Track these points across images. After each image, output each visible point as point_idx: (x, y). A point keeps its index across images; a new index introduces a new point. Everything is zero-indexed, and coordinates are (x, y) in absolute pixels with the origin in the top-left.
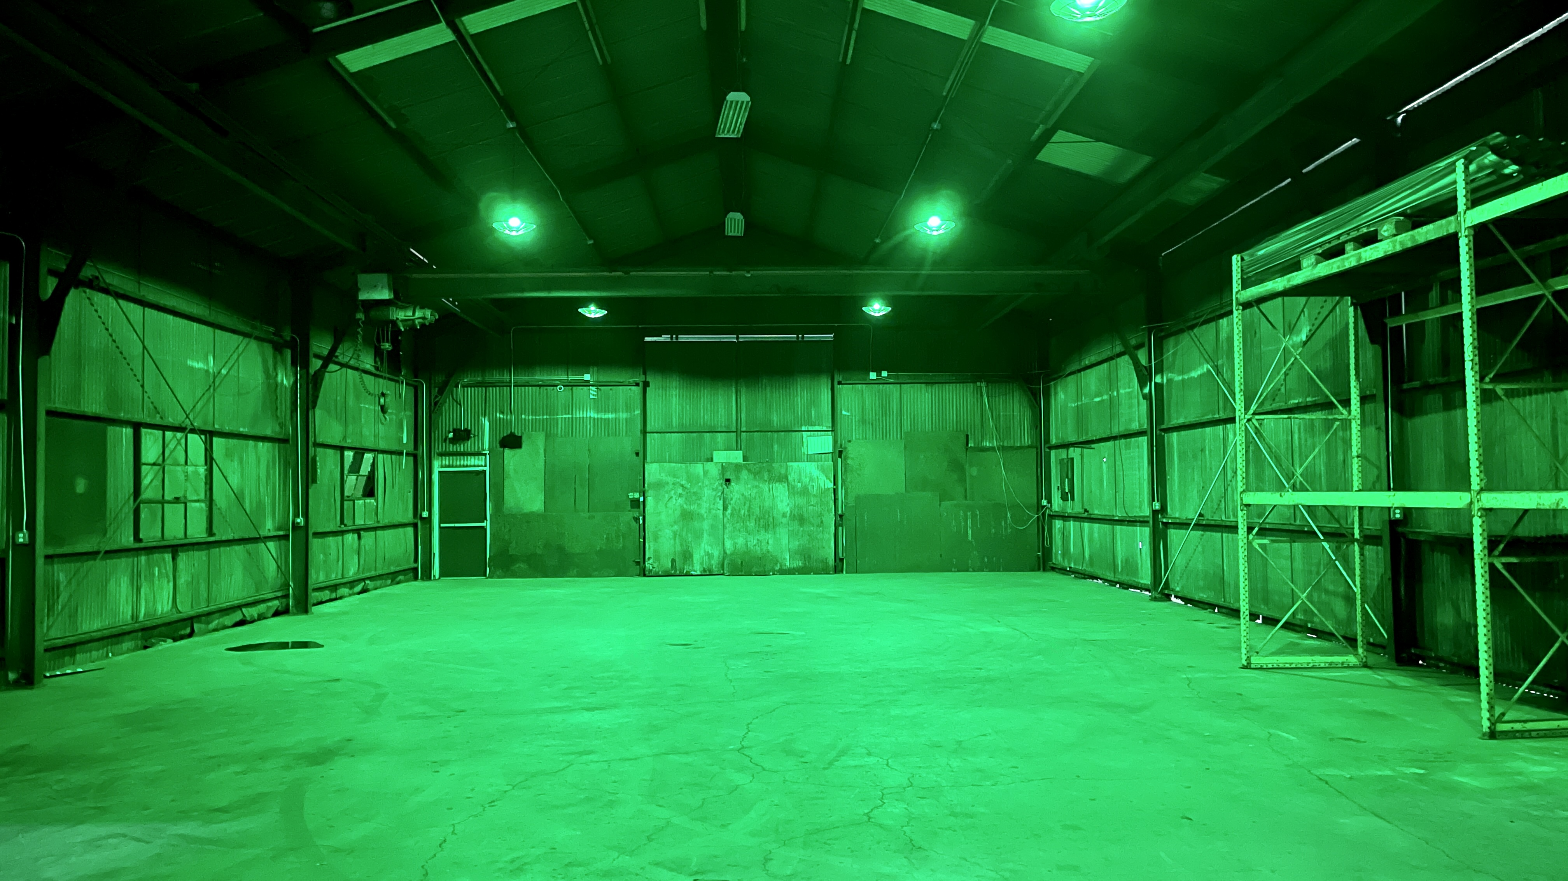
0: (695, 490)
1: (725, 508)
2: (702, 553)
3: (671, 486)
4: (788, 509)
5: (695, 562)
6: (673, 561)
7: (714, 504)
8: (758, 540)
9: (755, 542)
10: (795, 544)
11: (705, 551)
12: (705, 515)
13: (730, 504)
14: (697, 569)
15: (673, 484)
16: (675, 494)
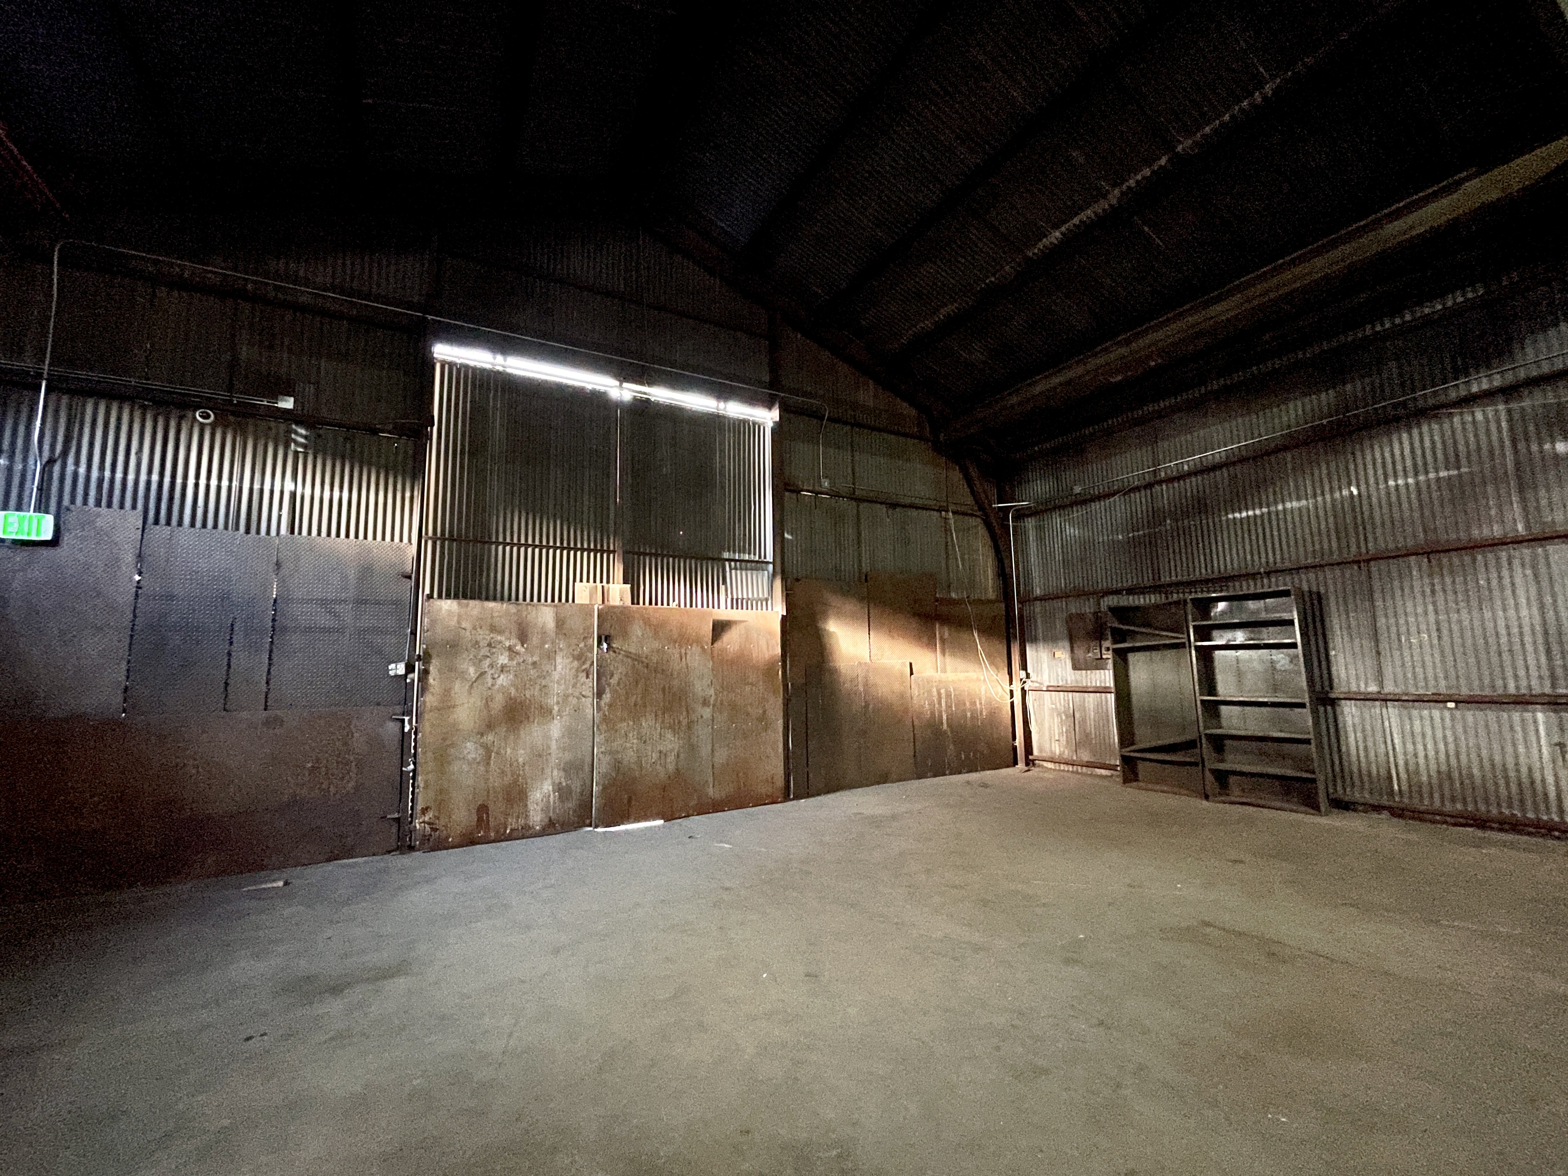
0: (536, 658)
1: (600, 694)
2: (547, 787)
3: (485, 651)
4: (712, 692)
5: (531, 807)
6: (483, 809)
7: (574, 686)
8: (660, 752)
9: (655, 756)
10: (721, 756)
11: (553, 784)
12: (556, 708)
13: (609, 685)
14: (536, 818)
15: (490, 645)
16: (491, 666)
